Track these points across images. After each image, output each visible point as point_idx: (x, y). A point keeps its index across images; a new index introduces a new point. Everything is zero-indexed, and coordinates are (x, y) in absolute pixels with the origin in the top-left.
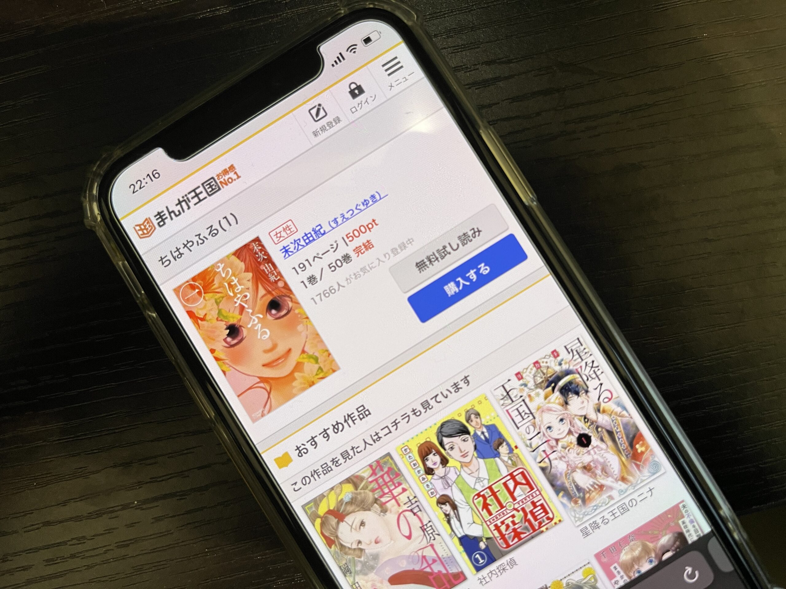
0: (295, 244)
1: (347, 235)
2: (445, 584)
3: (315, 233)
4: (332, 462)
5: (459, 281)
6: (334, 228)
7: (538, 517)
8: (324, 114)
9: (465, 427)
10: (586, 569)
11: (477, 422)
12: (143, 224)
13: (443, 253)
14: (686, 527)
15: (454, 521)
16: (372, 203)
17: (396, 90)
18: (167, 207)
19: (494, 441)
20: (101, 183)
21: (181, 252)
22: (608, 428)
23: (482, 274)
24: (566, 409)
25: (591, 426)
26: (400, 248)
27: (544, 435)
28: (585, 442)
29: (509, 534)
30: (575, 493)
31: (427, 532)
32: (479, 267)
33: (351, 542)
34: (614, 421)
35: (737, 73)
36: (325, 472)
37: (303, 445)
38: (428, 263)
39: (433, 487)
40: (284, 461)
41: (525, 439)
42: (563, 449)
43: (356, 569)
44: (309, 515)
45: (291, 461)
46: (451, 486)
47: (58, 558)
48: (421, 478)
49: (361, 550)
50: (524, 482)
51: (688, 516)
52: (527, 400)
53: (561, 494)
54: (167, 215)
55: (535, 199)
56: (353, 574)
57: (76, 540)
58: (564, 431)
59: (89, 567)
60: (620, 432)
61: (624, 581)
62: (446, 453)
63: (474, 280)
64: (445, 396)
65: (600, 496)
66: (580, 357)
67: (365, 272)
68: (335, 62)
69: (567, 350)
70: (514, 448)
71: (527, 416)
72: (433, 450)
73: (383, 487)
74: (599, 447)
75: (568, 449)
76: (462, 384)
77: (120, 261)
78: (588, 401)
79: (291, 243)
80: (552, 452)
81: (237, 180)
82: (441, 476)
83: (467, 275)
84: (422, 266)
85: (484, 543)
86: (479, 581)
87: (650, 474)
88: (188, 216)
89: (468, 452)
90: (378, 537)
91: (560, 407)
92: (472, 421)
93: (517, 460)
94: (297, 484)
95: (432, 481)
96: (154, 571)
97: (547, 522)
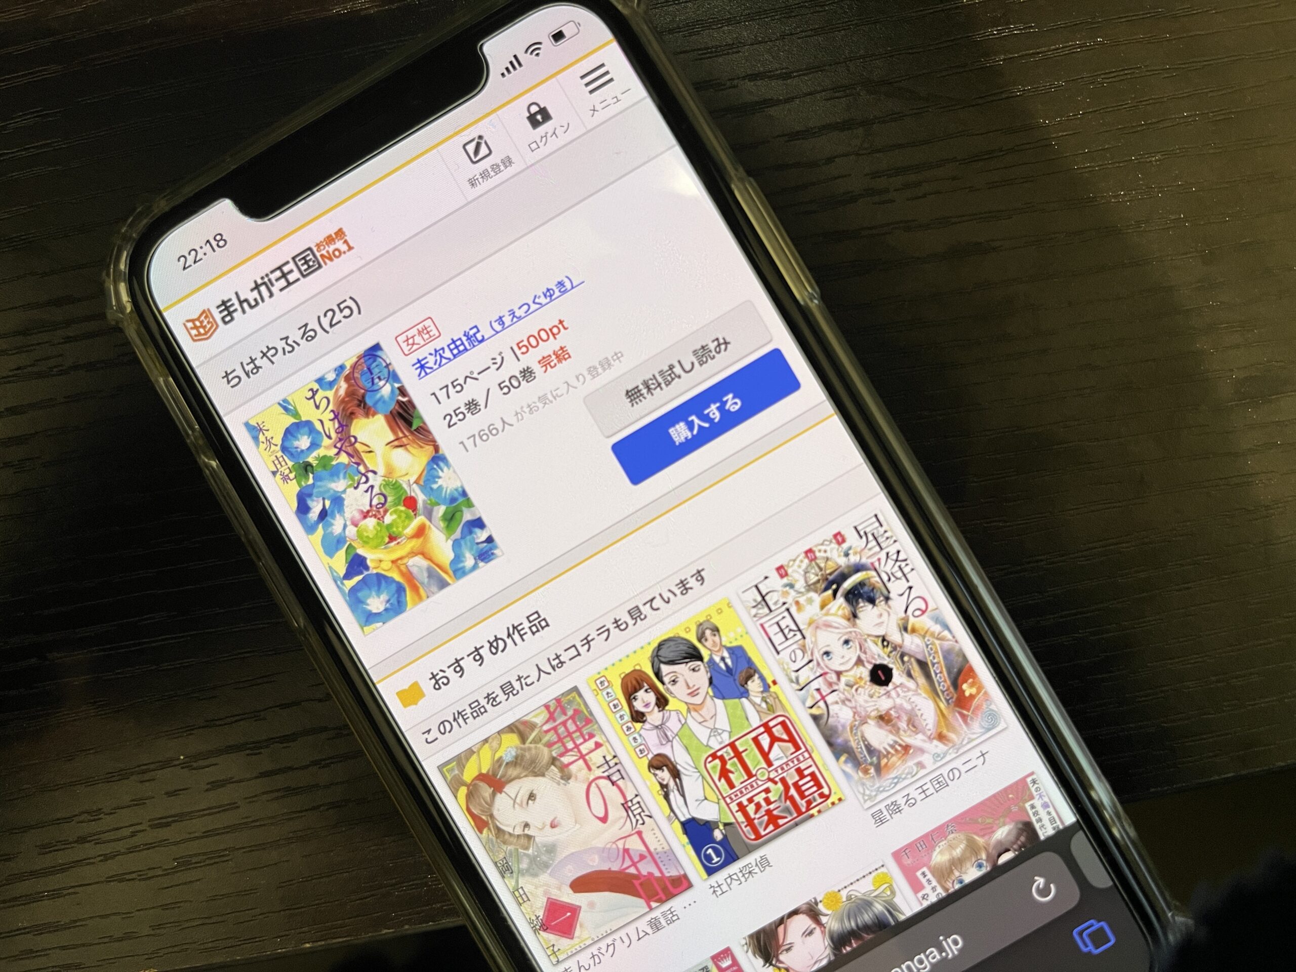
0: (436, 356)
1: (518, 344)
2: (657, 894)
3: (468, 339)
4: (487, 699)
5: (692, 421)
6: (497, 332)
7: (807, 793)
8: (487, 152)
9: (695, 648)
10: (878, 875)
11: (714, 642)
12: (198, 319)
13: (669, 376)
14: (1035, 814)
15: (675, 796)
16: (559, 294)
17: (601, 116)
18: (237, 294)
19: (741, 672)
20: (133, 252)
21: (258, 365)
22: (920, 657)
23: (729, 410)
24: (854, 625)
25: (894, 653)
26: (602, 366)
27: (818, 664)
28: (883, 678)
29: (760, 819)
30: (865, 756)
31: (632, 811)
32: (725, 399)
33: (514, 824)
34: (930, 646)
35: (1148, 102)
36: (475, 714)
37: (441, 671)
38: (644, 391)
39: (644, 742)
40: (411, 695)
41: (789, 671)
42: (847, 688)
43: (521, 866)
44: (448, 782)
45: (422, 695)
46: (672, 742)
47: (57, 842)
48: (625, 728)
49: (529, 837)
50: (785, 737)
51: (1041, 796)
52: (793, 610)
53: (843, 758)
54: (237, 306)
55: (816, 296)
56: (515, 875)
57: (86, 815)
58: (850, 659)
59: (106, 858)
60: (938, 663)
61: (938, 894)
62: (664, 689)
63: (716, 420)
64: (667, 600)
65: (905, 761)
66: (879, 544)
67: (545, 403)
68: (507, 69)
69: (858, 532)
70: (771, 684)
71: (792, 633)
72: (645, 685)
73: (565, 740)
74: (905, 687)
75: (855, 687)
76: (692, 582)
77: (161, 376)
78: (889, 614)
79: (431, 354)
80: (829, 691)
81: (348, 253)
82: (657, 724)
83: (706, 412)
84: (635, 396)
85: (721, 831)
86: (712, 889)
87: (983, 730)
88: (269, 309)
89: (698, 689)
90: (555, 818)
91: (844, 622)
92: (706, 640)
93: (775, 702)
94: (431, 732)
95: (642, 732)
96: (208, 865)
97: (820, 800)
